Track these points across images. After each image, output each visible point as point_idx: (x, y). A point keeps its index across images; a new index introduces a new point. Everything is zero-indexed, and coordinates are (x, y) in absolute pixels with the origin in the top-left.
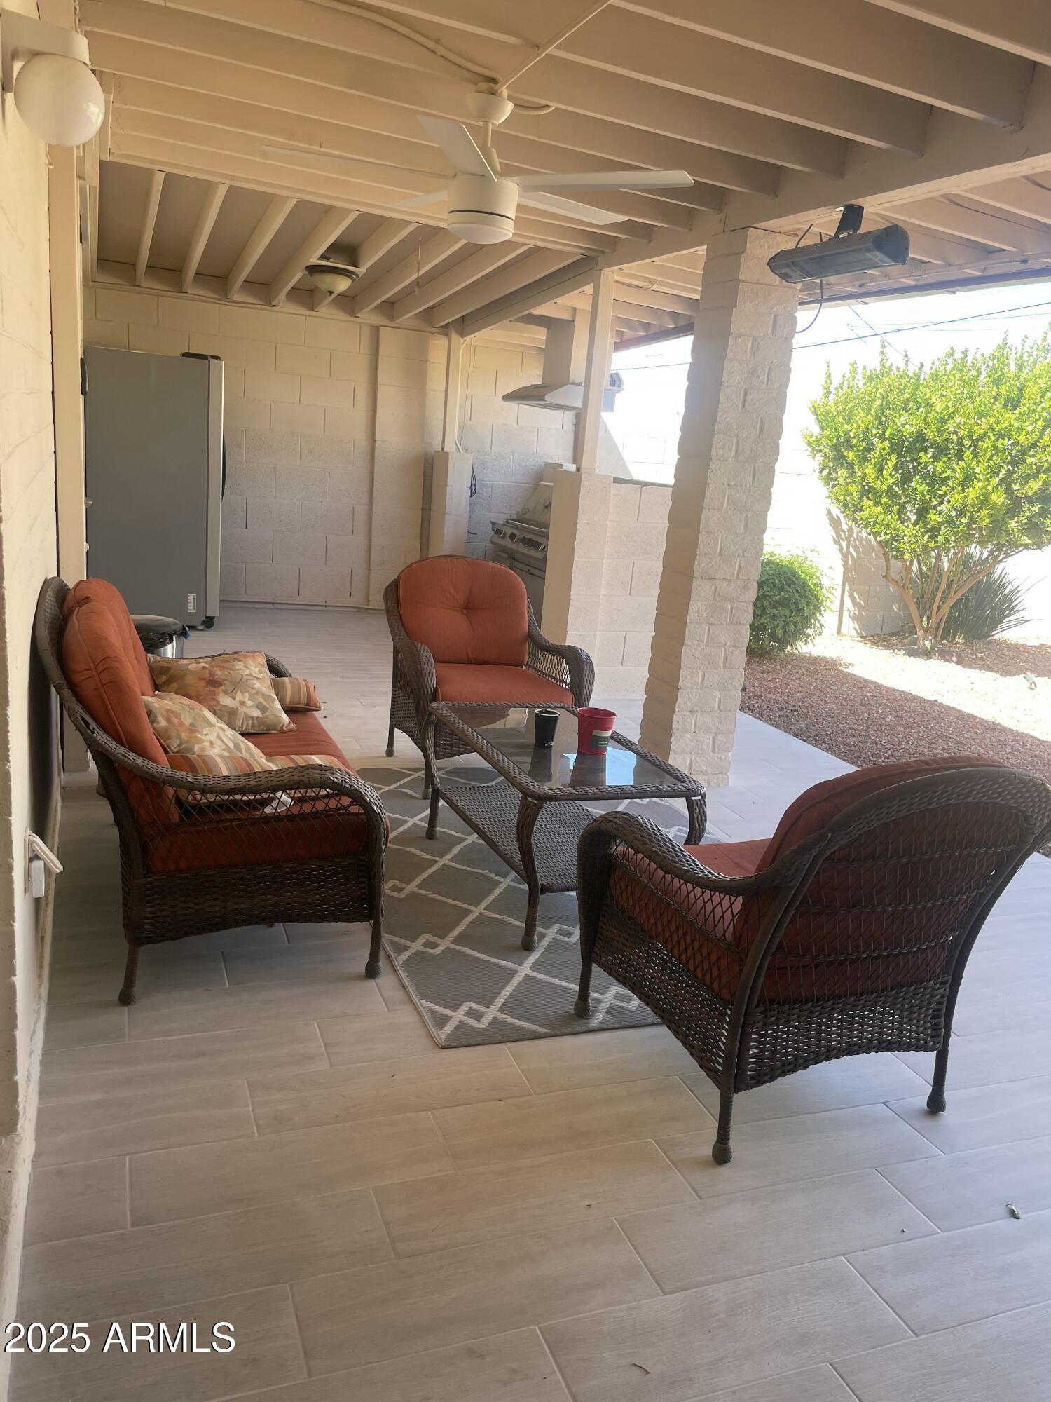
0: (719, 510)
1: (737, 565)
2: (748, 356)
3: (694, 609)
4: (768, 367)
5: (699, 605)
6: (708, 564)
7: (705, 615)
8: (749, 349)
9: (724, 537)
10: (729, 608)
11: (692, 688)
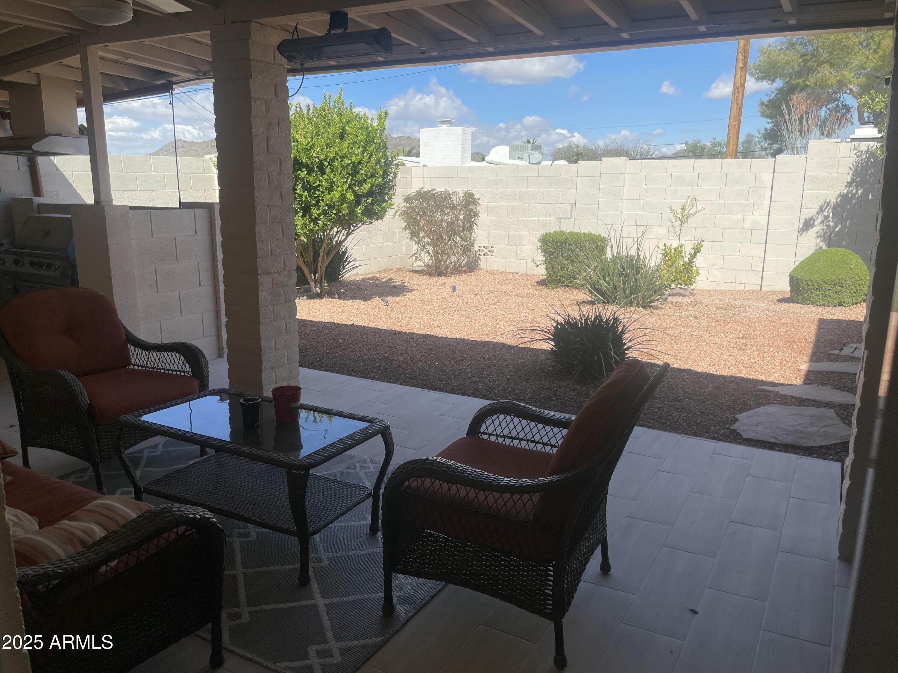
0: (265, 224)
1: (283, 260)
2: (264, 114)
3: (262, 297)
4: (277, 121)
5: (265, 293)
6: (265, 264)
7: (269, 299)
8: (264, 109)
9: (272, 243)
10: (283, 291)
11: (270, 353)
